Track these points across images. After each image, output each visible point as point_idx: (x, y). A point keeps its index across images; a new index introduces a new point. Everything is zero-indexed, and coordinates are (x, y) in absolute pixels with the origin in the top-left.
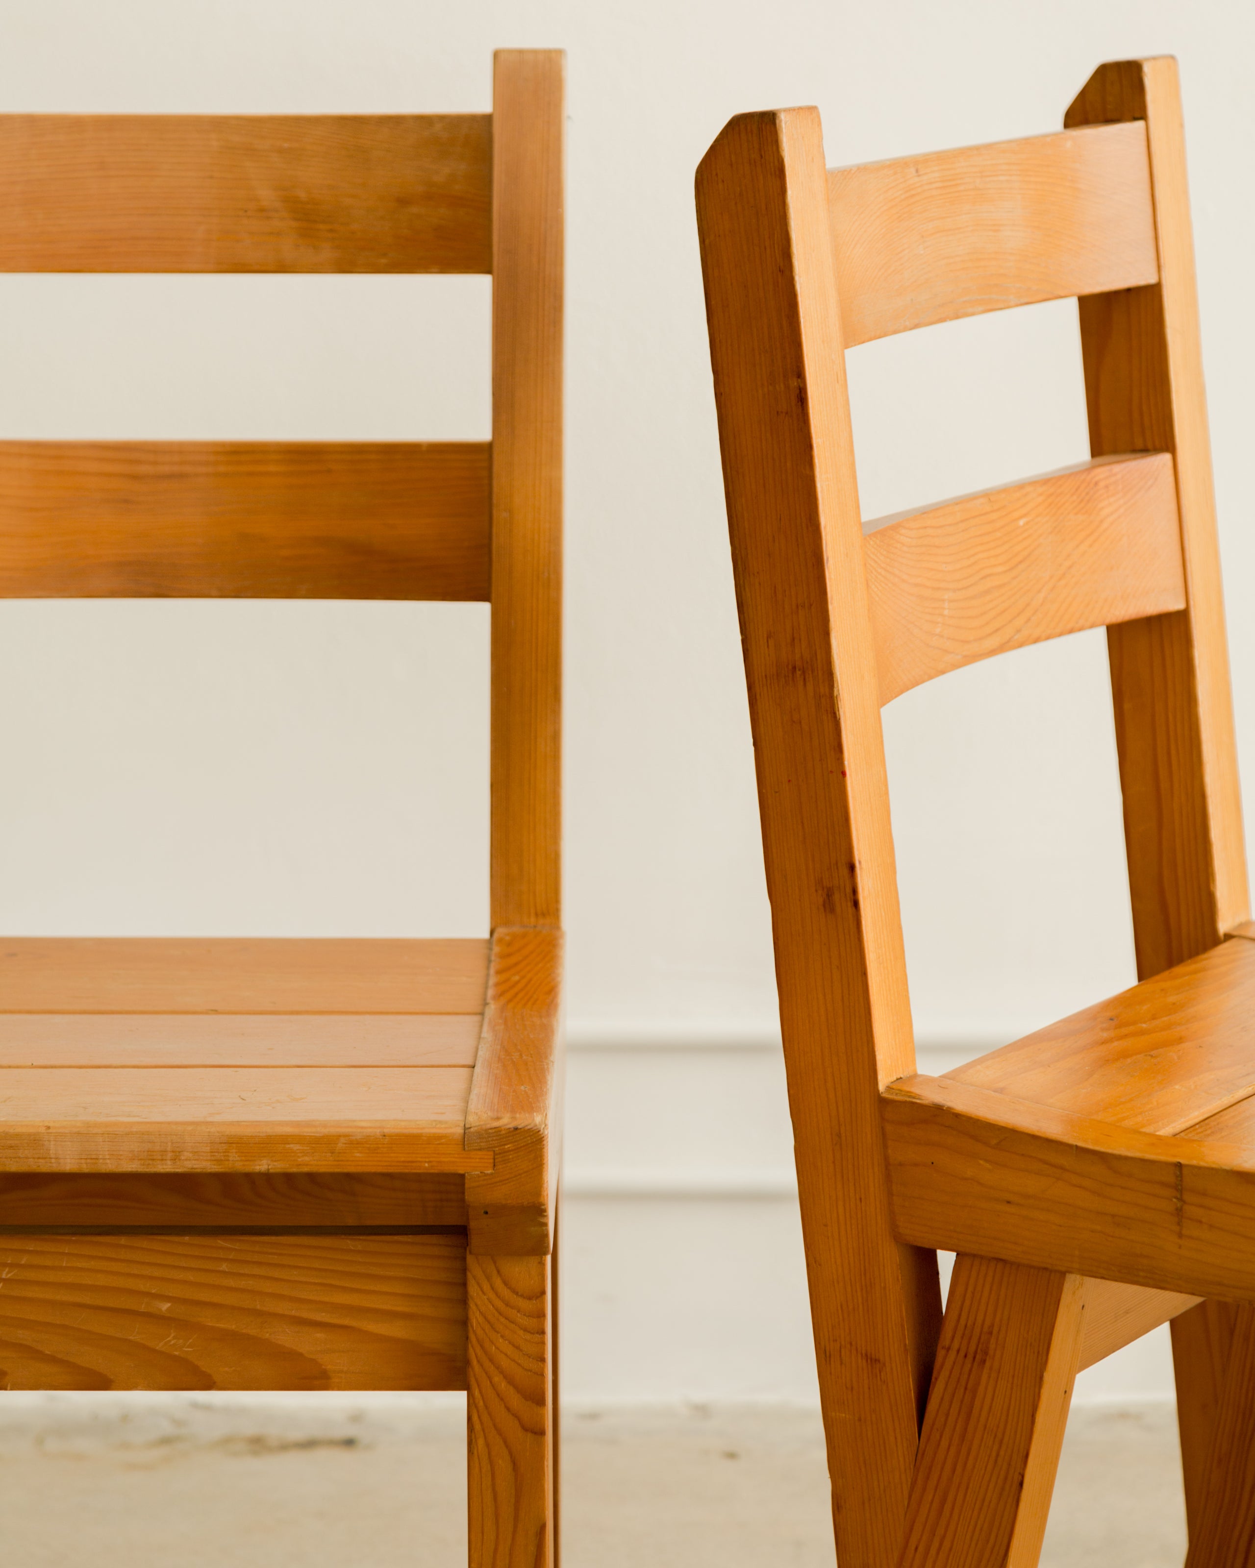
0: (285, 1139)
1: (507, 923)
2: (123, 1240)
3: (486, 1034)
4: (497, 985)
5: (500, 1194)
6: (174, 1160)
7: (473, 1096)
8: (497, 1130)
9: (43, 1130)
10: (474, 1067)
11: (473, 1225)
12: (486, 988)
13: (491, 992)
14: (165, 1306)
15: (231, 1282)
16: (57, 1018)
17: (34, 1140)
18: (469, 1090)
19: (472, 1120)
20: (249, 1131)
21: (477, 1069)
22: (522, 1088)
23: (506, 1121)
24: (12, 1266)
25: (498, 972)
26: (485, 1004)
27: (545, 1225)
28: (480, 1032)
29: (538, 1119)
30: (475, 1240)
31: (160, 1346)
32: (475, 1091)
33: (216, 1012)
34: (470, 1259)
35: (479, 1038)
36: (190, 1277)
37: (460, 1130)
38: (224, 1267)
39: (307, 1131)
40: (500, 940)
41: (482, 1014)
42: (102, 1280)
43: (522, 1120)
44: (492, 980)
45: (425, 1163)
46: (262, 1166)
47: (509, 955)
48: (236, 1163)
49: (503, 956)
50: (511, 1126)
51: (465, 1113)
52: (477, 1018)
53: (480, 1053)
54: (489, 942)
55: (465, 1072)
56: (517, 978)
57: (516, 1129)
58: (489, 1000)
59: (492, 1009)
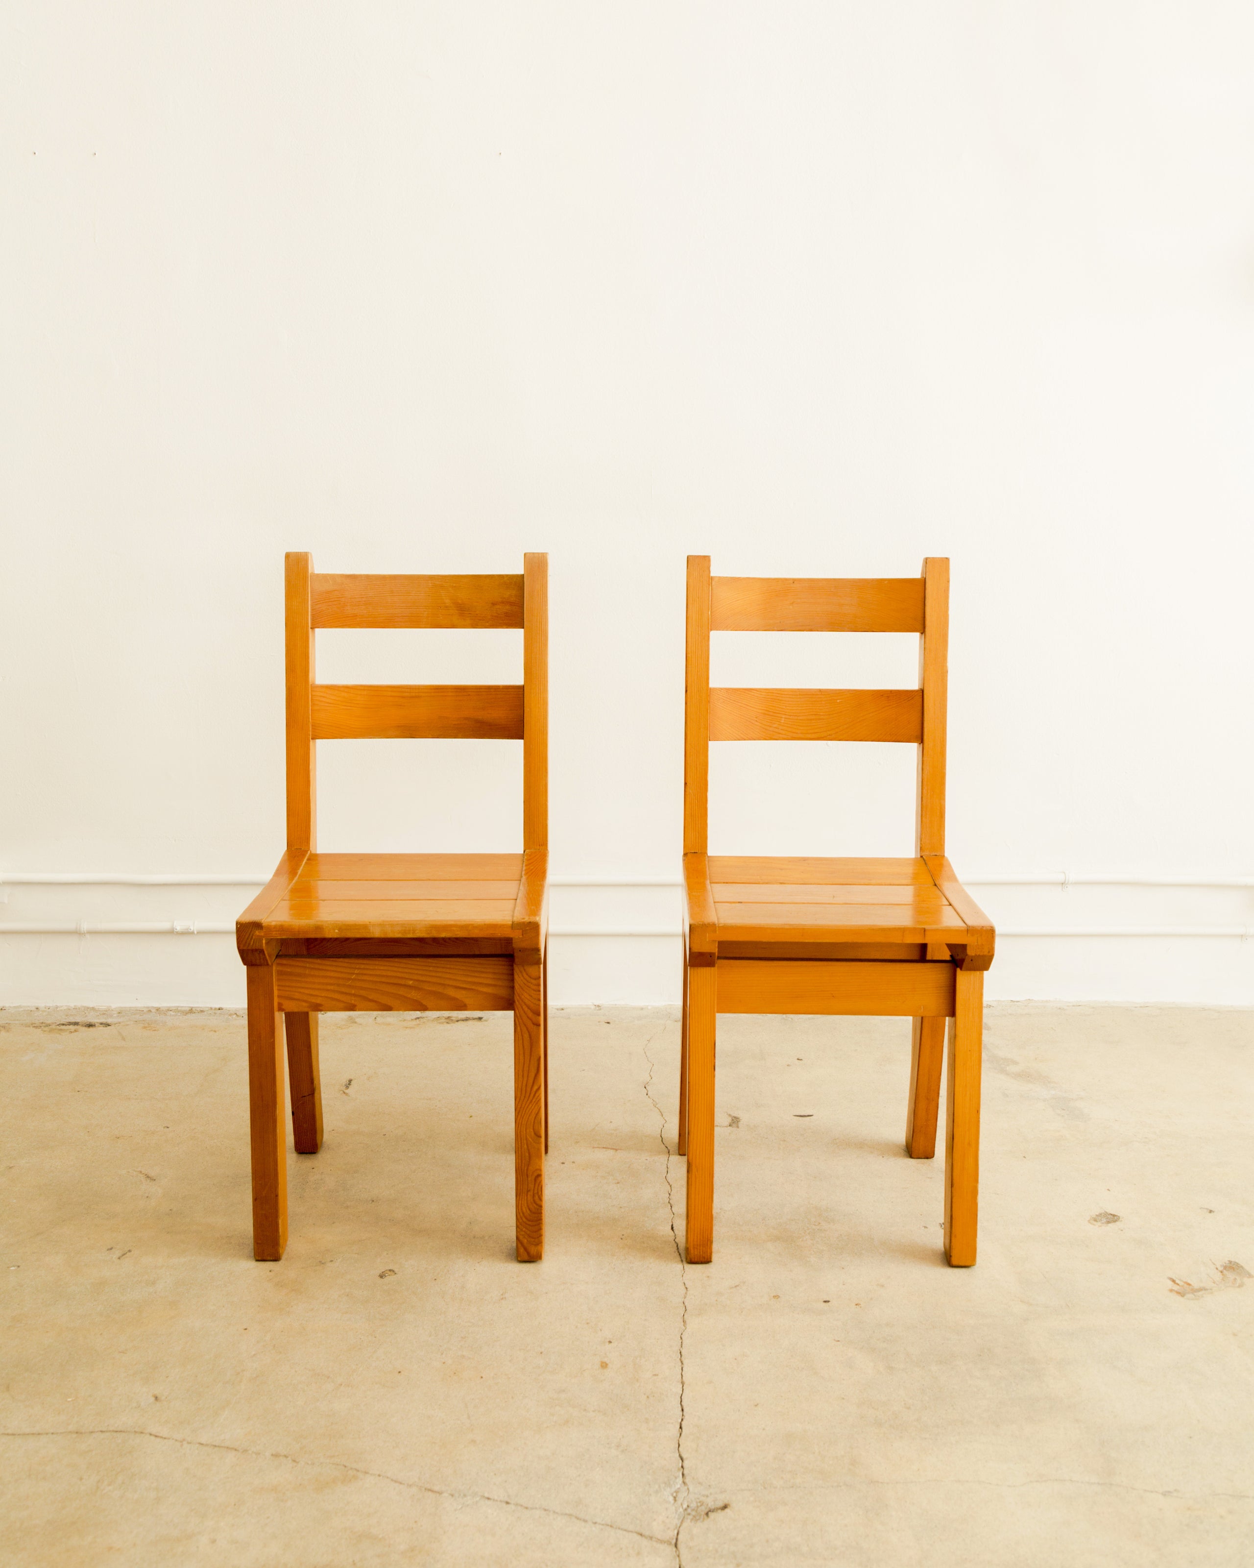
0: (451, 926)
1: (529, 848)
2: (396, 960)
3: (522, 888)
4: (525, 870)
5: (524, 945)
6: (413, 933)
7: (516, 911)
8: (524, 923)
9: (368, 923)
10: (516, 899)
11: (516, 954)
12: (522, 871)
13: (523, 873)
14: (411, 982)
15: (434, 974)
16: (375, 882)
17: (365, 927)
18: (515, 908)
19: (515, 919)
20: (439, 923)
21: (518, 901)
22: (533, 907)
23: (527, 919)
24: (359, 969)
25: (526, 866)
26: (522, 877)
27: (540, 955)
28: (519, 887)
29: (538, 919)
30: (516, 960)
31: (409, 996)
32: (517, 908)
33: (430, 880)
34: (515, 966)
35: (519, 889)
36: (420, 972)
37: (511, 923)
38: (431, 969)
39: (459, 923)
40: (527, 854)
41: (520, 880)
42: (389, 973)
43: (532, 919)
44: (524, 868)
45: (499, 934)
46: (443, 935)
47: (530, 859)
48: (435, 934)
49: (528, 860)
50: (529, 921)
51: (513, 916)
52: (518, 882)
53: (519, 895)
54: (523, 855)
55: (513, 901)
56: (532, 867)
57: (530, 922)
58: (523, 875)
59: (524, 878)
